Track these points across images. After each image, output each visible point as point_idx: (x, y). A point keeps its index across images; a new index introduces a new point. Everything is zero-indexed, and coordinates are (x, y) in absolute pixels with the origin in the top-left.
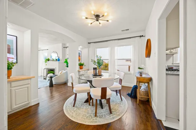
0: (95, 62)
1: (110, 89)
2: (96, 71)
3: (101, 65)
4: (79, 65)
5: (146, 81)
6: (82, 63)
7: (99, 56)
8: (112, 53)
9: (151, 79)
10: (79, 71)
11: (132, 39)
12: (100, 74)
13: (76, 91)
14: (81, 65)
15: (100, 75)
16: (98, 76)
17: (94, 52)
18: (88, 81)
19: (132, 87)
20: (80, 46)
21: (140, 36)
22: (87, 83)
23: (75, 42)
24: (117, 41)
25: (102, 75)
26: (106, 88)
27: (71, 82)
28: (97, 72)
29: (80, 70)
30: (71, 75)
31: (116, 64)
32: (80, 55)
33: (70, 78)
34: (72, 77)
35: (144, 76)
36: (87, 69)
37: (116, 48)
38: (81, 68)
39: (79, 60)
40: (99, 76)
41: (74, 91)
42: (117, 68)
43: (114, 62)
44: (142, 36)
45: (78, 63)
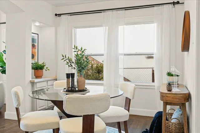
0: (70, 60)
1: (103, 119)
2: (73, 81)
3: (83, 68)
4: (33, 68)
5: (177, 100)
6: (40, 63)
7: (79, 48)
8: (112, 40)
9: (188, 97)
10: (33, 83)
11: (155, 8)
12: (81, 89)
13: (26, 126)
14: (38, 69)
15: (83, 90)
16: (76, 91)
17: (71, 37)
18: (53, 102)
19: (154, 116)
20: (34, 21)
21: (174, 3)
22: (52, 108)
23: (24, 12)
24: (123, 12)
25: (86, 90)
26: (94, 115)
27: (15, 105)
28: (76, 83)
29: (36, 80)
30: (14, 89)
31: (121, 66)
32: (36, 44)
33: (13, 97)
34: (17, 95)
35: (175, 90)
36: (53, 77)
37: (120, 28)
38: (37, 77)
39: (33, 56)
40: (80, 91)
41: (22, 127)
42: (122, 73)
43: (117, 60)
44: (178, 3)
45: (29, 62)
